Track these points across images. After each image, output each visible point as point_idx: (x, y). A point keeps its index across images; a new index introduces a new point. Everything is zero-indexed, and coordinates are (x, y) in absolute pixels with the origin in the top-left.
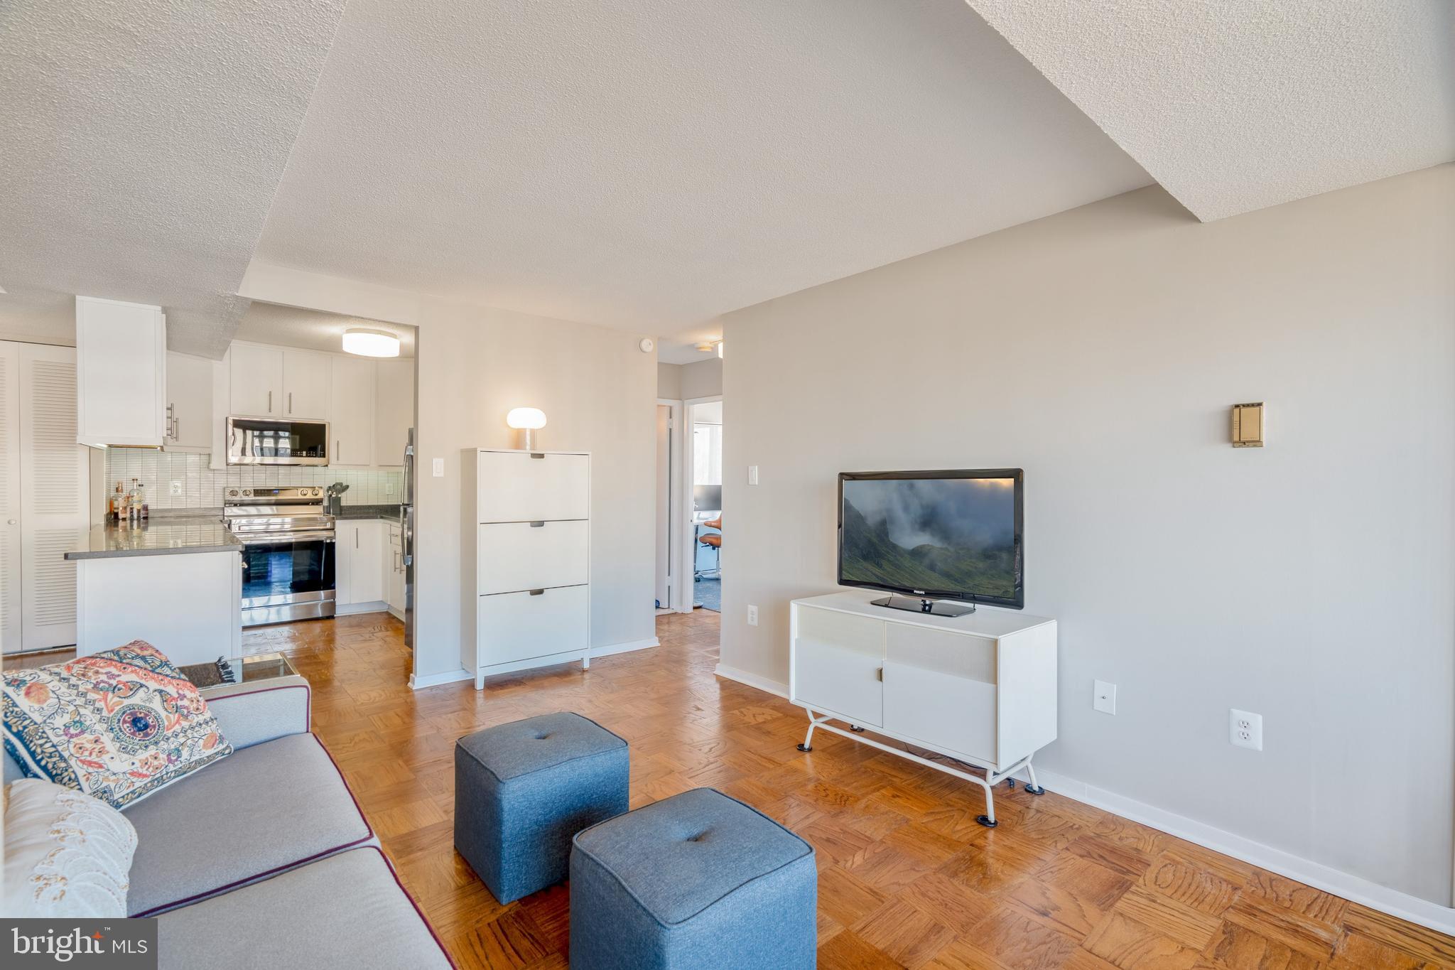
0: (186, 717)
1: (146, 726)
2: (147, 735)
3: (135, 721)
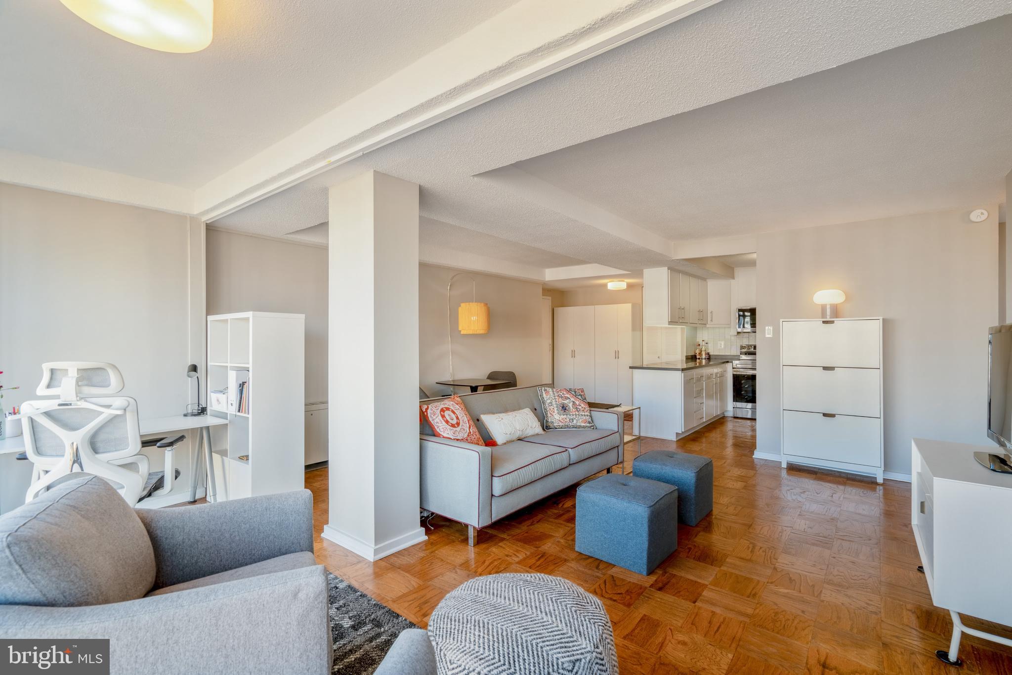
0: (578, 411)
1: (565, 409)
2: (565, 412)
3: (563, 407)
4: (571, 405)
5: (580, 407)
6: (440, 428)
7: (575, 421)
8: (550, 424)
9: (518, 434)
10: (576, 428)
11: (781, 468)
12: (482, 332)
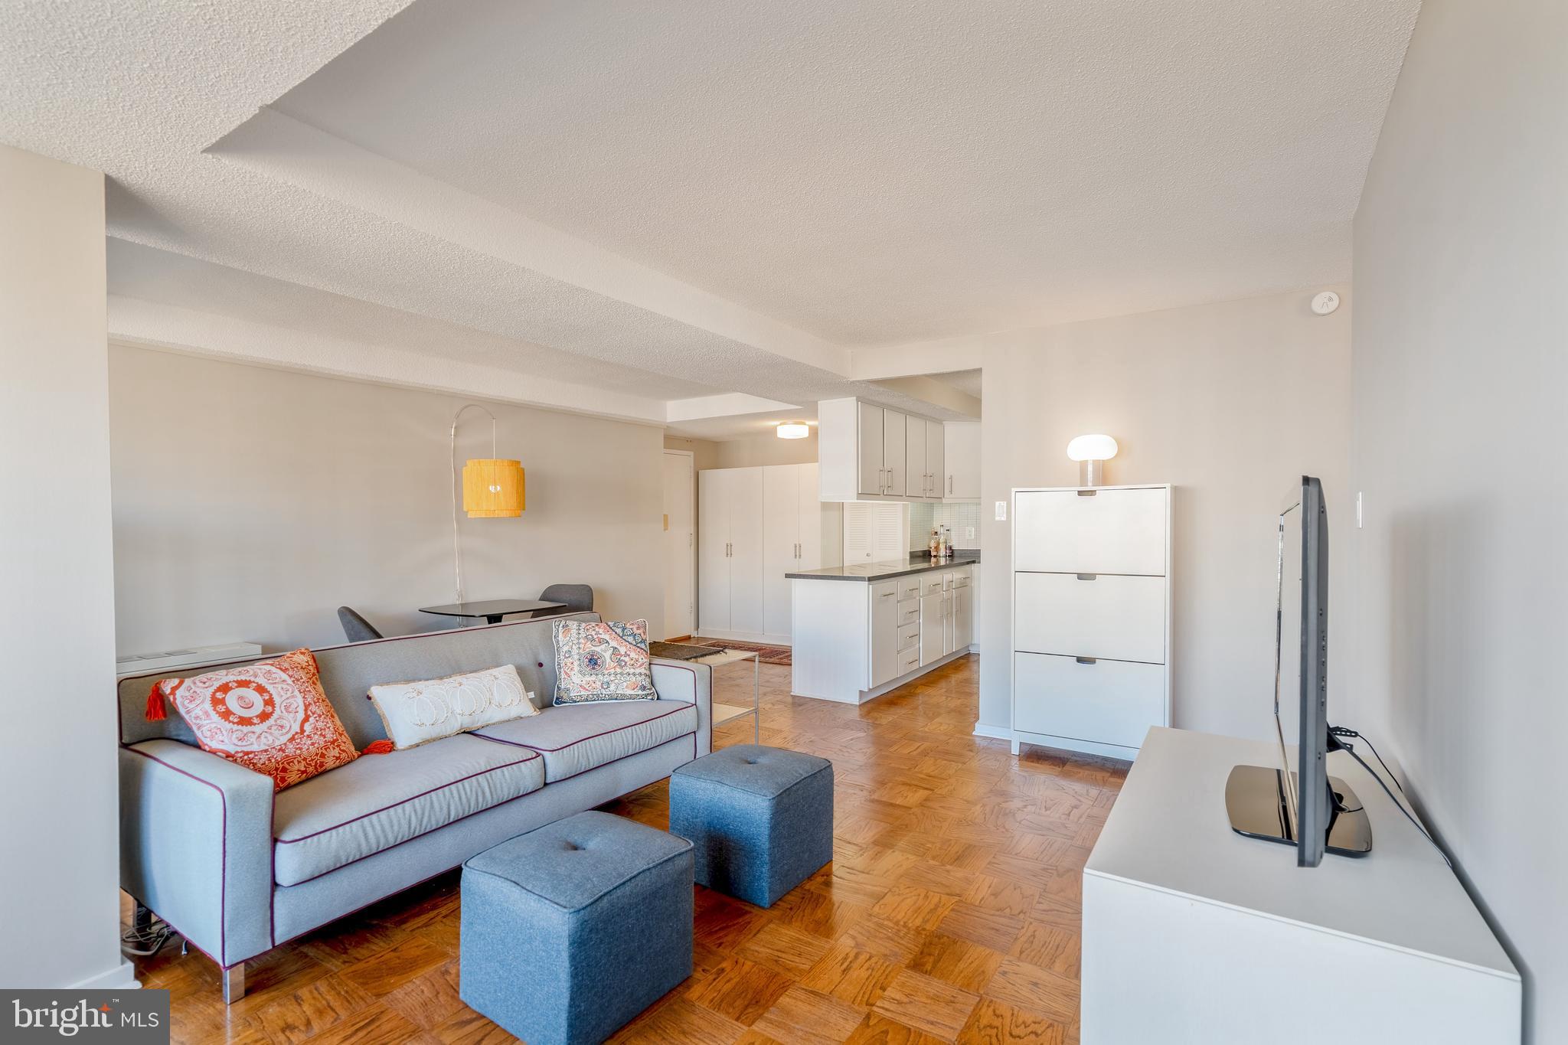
0: (622, 667)
1: (596, 664)
3: (591, 660)
4: (607, 655)
5: (627, 659)
6: (204, 729)
7: (612, 687)
8: (563, 694)
9: (468, 723)
10: (616, 699)
11: (1007, 753)
12: (504, 514)
